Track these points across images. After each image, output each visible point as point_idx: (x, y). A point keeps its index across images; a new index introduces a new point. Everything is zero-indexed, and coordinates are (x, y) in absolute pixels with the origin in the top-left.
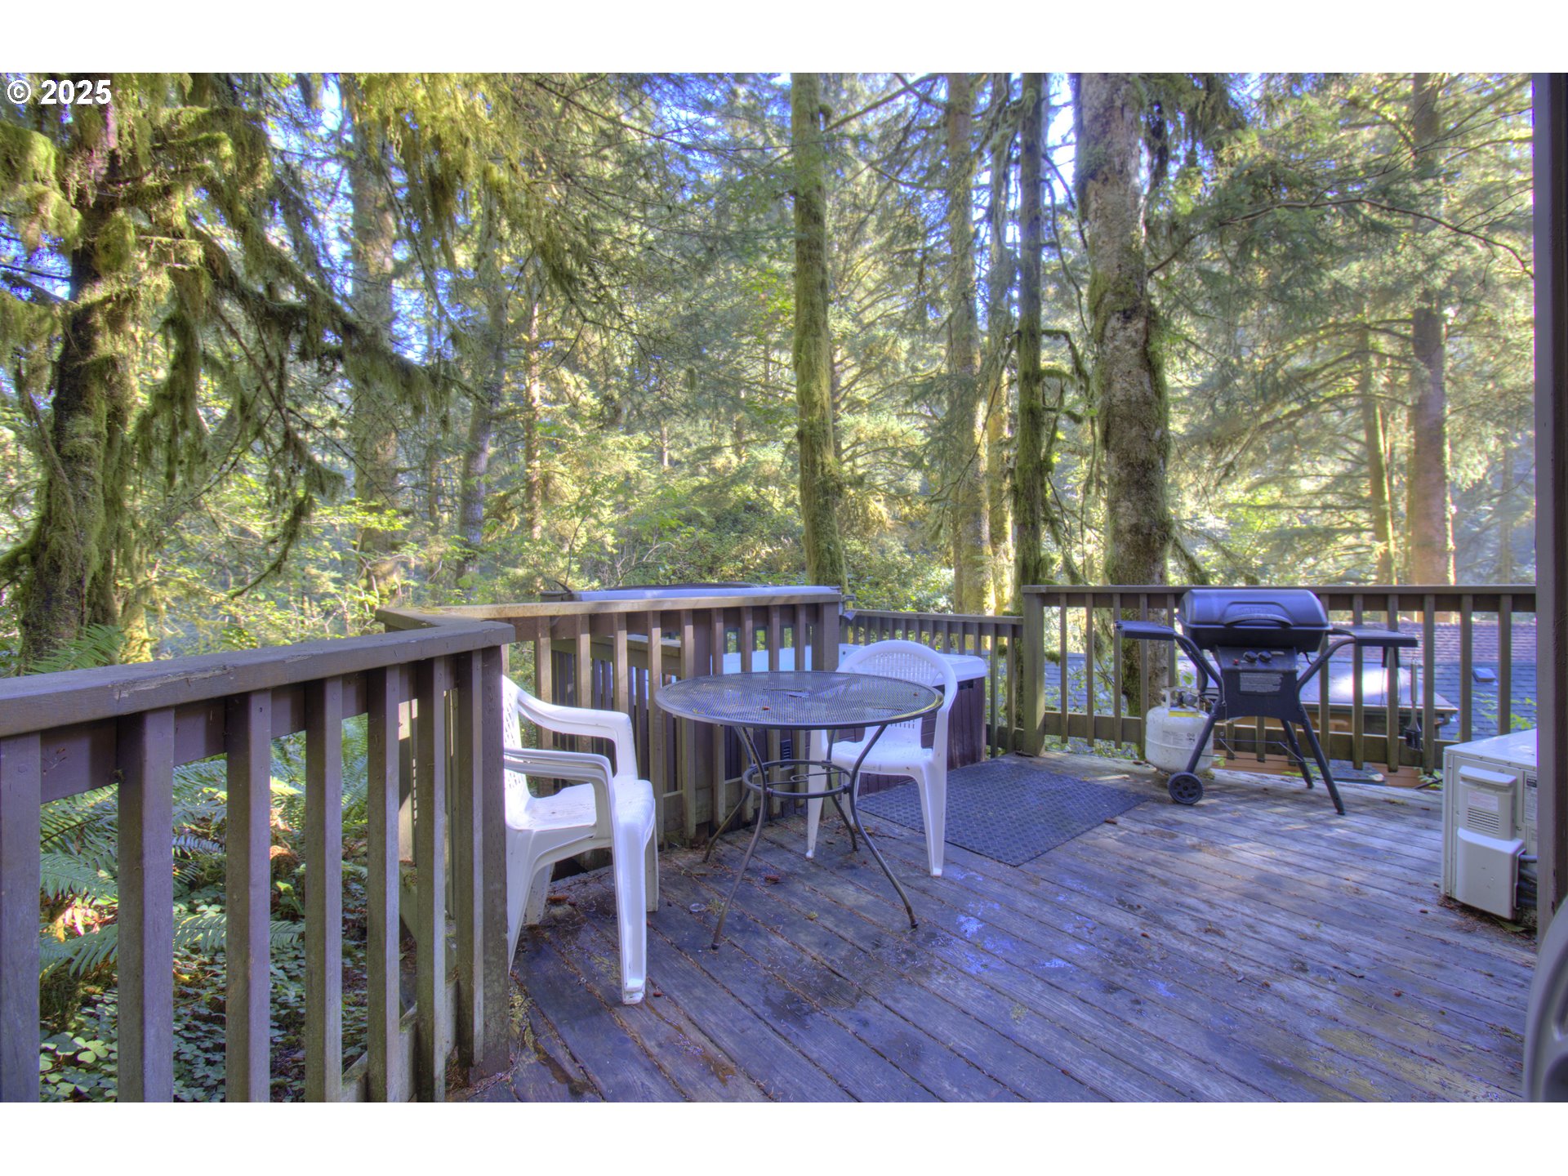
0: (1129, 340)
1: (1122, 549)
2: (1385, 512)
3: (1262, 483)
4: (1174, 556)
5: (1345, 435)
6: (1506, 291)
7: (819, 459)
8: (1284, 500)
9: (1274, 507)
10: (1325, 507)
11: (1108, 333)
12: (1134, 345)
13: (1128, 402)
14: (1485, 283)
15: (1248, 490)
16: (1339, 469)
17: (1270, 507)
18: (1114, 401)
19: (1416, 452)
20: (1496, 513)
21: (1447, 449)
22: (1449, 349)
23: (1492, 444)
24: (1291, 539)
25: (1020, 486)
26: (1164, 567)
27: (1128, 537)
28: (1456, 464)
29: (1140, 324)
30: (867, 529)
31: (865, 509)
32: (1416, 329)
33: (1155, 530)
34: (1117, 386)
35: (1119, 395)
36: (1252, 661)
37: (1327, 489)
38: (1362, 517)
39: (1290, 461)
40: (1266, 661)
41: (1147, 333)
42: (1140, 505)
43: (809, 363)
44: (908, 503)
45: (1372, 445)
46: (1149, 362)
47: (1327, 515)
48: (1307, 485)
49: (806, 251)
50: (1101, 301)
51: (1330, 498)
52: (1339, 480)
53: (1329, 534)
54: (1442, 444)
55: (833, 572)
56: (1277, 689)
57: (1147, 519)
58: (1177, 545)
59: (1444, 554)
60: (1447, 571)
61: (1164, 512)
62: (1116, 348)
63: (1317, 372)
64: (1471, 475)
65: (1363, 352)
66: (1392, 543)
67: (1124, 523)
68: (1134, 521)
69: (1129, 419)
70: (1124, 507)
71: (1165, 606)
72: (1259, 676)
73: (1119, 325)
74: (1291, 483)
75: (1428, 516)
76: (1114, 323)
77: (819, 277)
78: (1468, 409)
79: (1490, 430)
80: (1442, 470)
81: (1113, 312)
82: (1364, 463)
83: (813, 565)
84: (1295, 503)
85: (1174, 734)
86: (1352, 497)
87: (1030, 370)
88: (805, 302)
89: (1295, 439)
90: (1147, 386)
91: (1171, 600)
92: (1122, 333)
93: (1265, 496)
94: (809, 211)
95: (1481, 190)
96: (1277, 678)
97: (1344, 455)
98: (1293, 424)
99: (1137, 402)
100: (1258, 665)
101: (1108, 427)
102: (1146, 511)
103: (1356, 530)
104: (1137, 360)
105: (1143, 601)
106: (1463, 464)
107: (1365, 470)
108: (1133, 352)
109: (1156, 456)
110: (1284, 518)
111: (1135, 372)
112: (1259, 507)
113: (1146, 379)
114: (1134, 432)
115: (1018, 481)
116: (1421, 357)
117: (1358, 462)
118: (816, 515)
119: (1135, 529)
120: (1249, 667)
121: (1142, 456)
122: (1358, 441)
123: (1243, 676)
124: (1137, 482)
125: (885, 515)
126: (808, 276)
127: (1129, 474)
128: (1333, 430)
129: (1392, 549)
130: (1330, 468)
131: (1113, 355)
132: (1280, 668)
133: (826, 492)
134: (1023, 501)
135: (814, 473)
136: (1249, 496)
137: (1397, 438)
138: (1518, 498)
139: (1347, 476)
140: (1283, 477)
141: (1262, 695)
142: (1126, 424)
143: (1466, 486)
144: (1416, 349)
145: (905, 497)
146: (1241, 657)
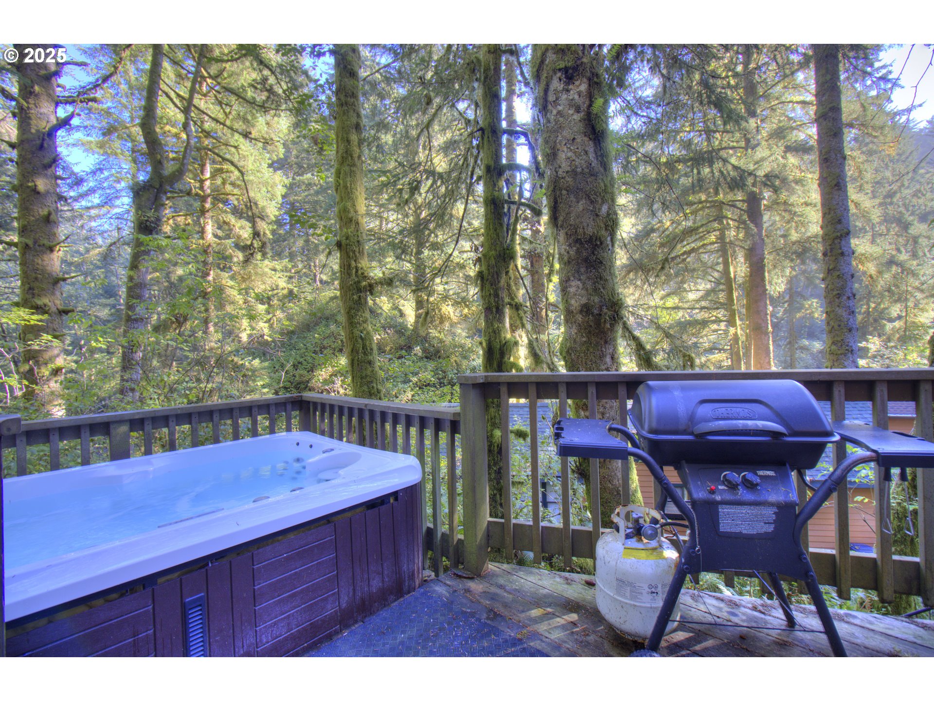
0: (572, 104)
1: (574, 331)
2: (734, 310)
3: (668, 295)
4: (624, 337)
5: (711, 268)
6: (793, 185)
7: (353, 264)
8: (680, 304)
9: (676, 308)
10: (702, 308)
11: (551, 98)
12: (578, 110)
13: (573, 173)
14: (784, 180)
15: (662, 299)
16: (708, 286)
17: (674, 308)
18: (560, 172)
19: (751, 275)
20: (785, 311)
21: (766, 274)
22: (766, 218)
23: (788, 271)
24: (686, 327)
25: (486, 272)
26: (615, 348)
27: (579, 318)
28: (770, 283)
29: (583, 86)
30: (441, 322)
31: (440, 310)
32: (748, 206)
33: (605, 310)
34: (562, 156)
35: (565, 166)
36: (733, 487)
37: (703, 298)
38: (721, 314)
39: (683, 282)
40: (750, 486)
41: (591, 97)
42: (589, 284)
43: (346, 187)
44: (467, 306)
45: (726, 272)
46: (593, 128)
47: (702, 313)
48: (692, 296)
49: (343, 98)
50: (542, 62)
51: (703, 304)
52: (708, 293)
53: (704, 323)
54: (764, 271)
55: (365, 354)
56: (770, 528)
57: (597, 299)
58: (626, 327)
59: (767, 334)
60: (768, 344)
61: (613, 292)
62: (559, 113)
63: (698, 228)
64: (778, 289)
65: (720, 218)
66: (739, 328)
67: (575, 304)
68: (584, 301)
69: (576, 191)
70: (575, 286)
71: (616, 397)
72: (744, 510)
73: (561, 86)
74: (684, 294)
75: (758, 312)
76: (556, 84)
77: (354, 120)
78: (776, 251)
79: (787, 263)
80: (764, 286)
81: (555, 71)
82: (721, 284)
83: (349, 349)
84: (686, 306)
85: (631, 584)
86: (716, 303)
87: (492, 163)
88: (342, 139)
89: (686, 270)
90: (592, 156)
91: (622, 391)
92: (564, 97)
93: (671, 302)
94: (345, 67)
95: (779, 128)
96: (770, 513)
97: (710, 278)
98: (684, 260)
99: (582, 173)
100: (742, 494)
101: (556, 202)
102: (596, 290)
103: (718, 321)
104: (580, 127)
105: (592, 391)
106: (773, 283)
107: (721, 287)
108: (577, 117)
109: (603, 232)
110: (680, 314)
111: (579, 139)
112: (667, 308)
113: (591, 149)
114: (581, 205)
115: (483, 268)
116: (752, 222)
117: (718, 283)
118: (351, 308)
119: (586, 309)
120: (728, 497)
121: (590, 231)
122: (718, 271)
123: (723, 510)
124: (586, 260)
125: (452, 314)
126: (345, 117)
127: (578, 252)
128: (704, 264)
129: (739, 332)
130: (704, 286)
131: (556, 122)
132: (773, 498)
133: (359, 290)
134: (488, 286)
135: (349, 275)
136: (662, 302)
137: (740, 269)
138: (798, 303)
139: (713, 290)
140: (678, 291)
141: (749, 538)
142: (572, 198)
143: (776, 295)
144: (749, 217)
145: (465, 303)
146: (717, 480)
